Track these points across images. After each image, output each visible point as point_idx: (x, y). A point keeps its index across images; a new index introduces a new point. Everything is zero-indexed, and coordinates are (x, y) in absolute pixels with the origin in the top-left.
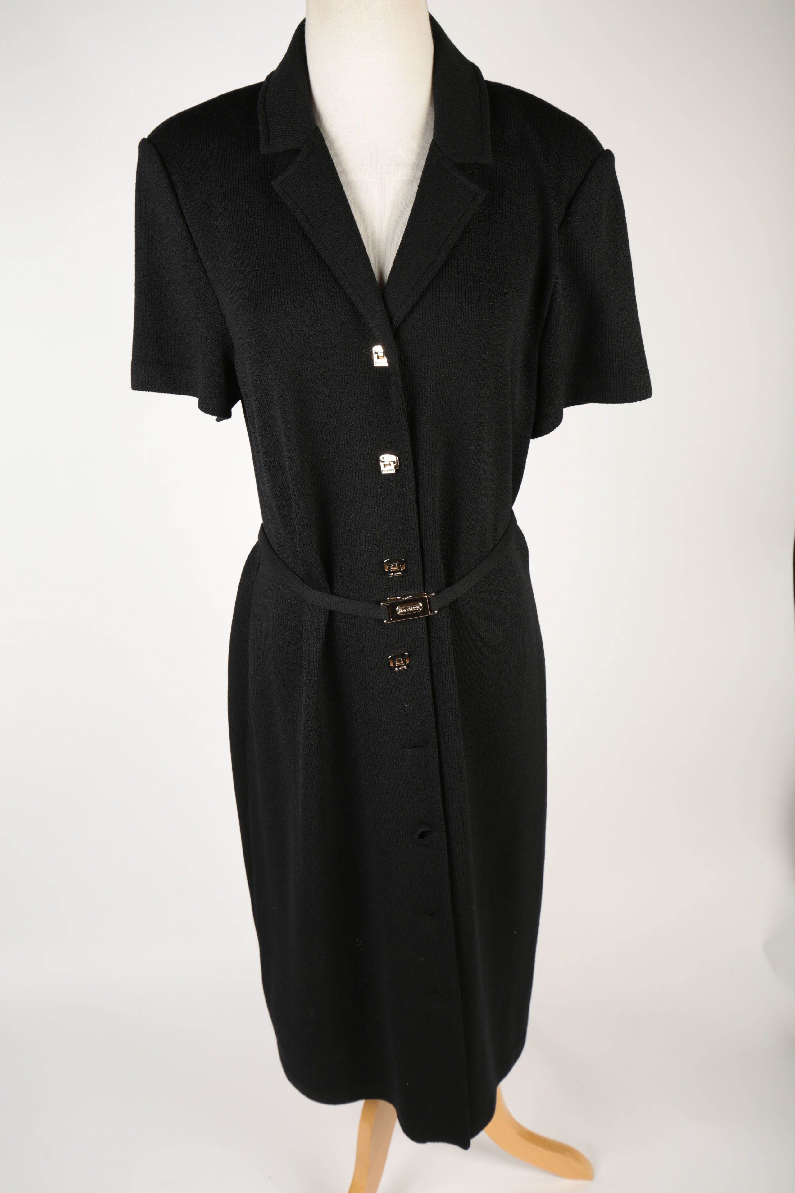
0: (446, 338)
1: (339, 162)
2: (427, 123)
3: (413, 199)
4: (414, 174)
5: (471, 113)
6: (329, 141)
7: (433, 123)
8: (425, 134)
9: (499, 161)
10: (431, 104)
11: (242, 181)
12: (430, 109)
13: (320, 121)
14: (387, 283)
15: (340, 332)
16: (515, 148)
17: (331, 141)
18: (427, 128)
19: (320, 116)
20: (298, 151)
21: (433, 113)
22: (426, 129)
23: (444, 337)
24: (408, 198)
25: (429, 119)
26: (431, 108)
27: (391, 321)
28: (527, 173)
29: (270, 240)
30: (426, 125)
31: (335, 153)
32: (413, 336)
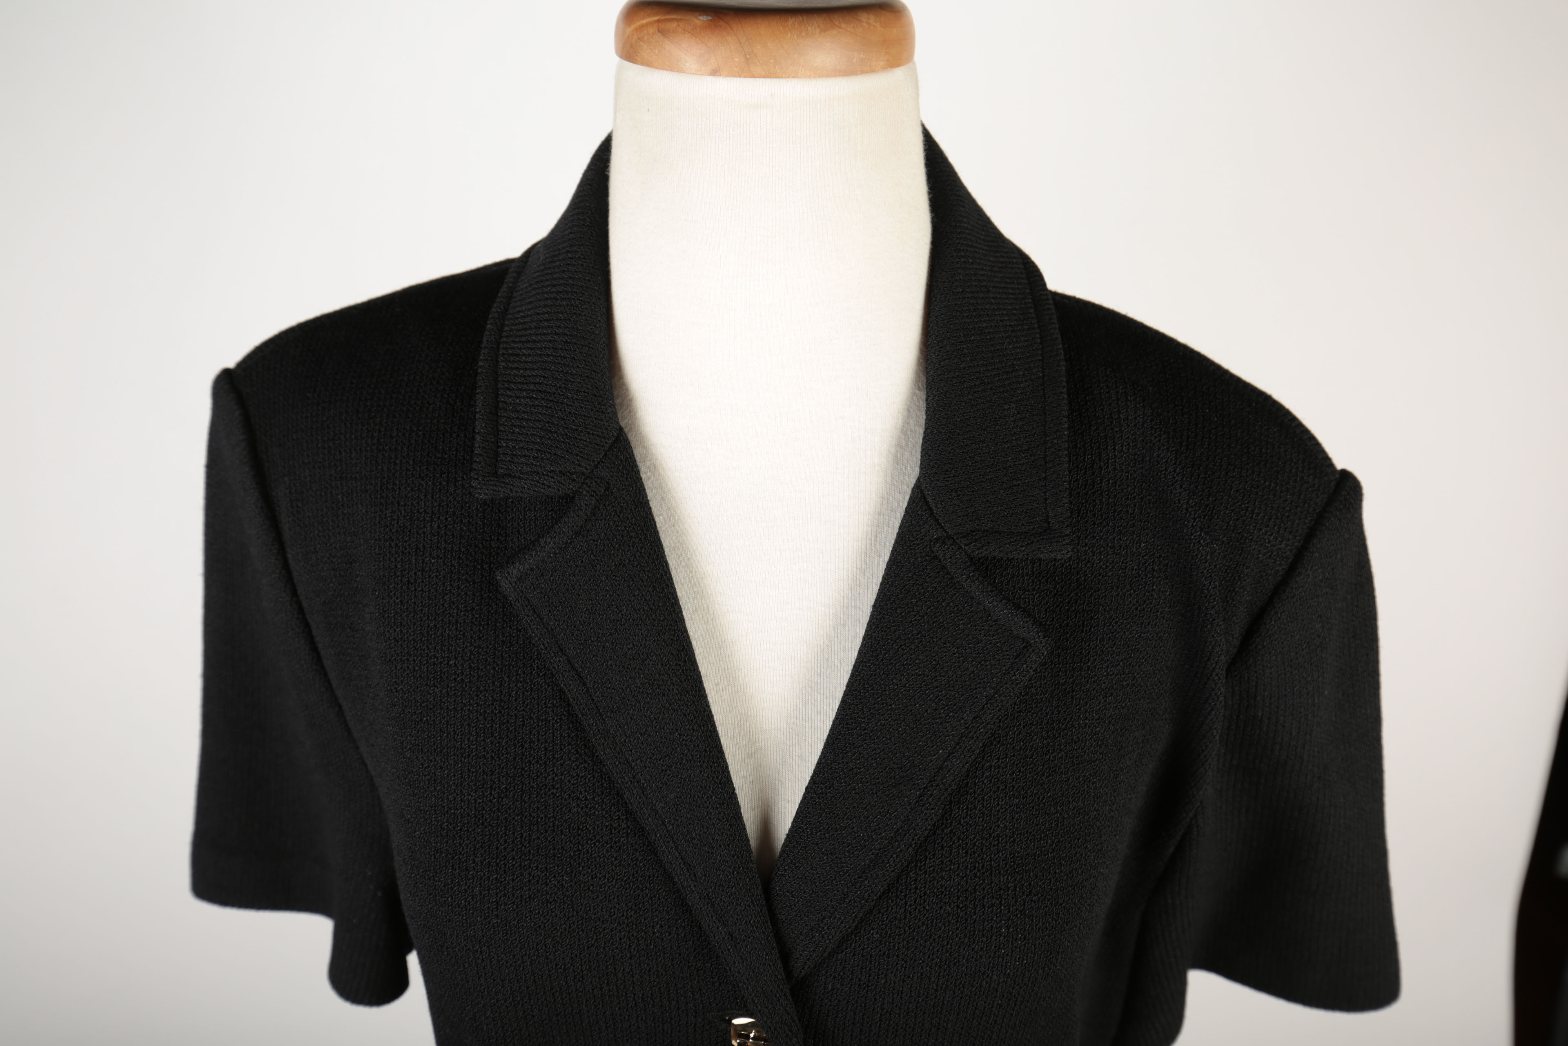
0: (924, 1013)
1: (672, 522)
2: (905, 431)
3: (862, 632)
4: (864, 566)
5: (1018, 413)
6: (649, 467)
7: (921, 431)
8: (897, 460)
9: (1086, 538)
10: (917, 380)
11: (424, 547)
12: (914, 394)
13: (630, 412)
14: (781, 856)
15: (649, 971)
16: (1127, 499)
17: (654, 468)
18: (904, 443)
19: (631, 400)
20: (568, 500)
21: (923, 405)
22: (901, 447)
23: (921, 1010)
24: (844, 625)
25: (912, 422)
26: (917, 392)
27: (785, 956)
28: (1153, 562)
29: (481, 718)
30: (903, 437)
31: (663, 499)
32: (839, 1001)
